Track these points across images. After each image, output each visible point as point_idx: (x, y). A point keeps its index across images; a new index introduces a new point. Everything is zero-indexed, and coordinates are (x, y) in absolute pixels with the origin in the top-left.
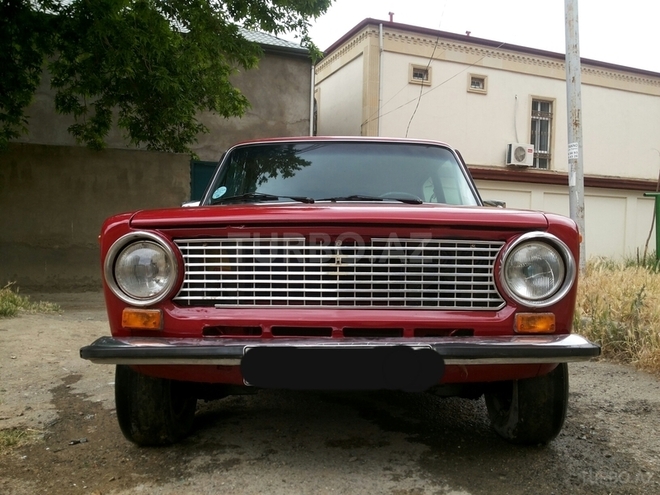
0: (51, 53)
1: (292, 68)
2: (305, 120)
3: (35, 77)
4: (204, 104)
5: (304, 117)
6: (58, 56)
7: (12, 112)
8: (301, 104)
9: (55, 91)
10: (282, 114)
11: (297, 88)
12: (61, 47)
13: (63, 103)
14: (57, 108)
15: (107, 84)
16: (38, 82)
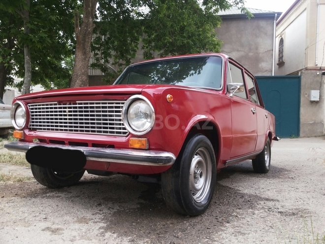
0: (142, 35)
1: (263, 23)
2: (270, 50)
3: (136, 46)
4: (207, 49)
5: (270, 48)
6: (145, 36)
7: (127, 62)
8: (269, 42)
9: (143, 51)
10: (257, 48)
11: (266, 34)
12: (146, 32)
13: (147, 56)
14: (144, 58)
15: (165, 45)
16: (138, 48)
